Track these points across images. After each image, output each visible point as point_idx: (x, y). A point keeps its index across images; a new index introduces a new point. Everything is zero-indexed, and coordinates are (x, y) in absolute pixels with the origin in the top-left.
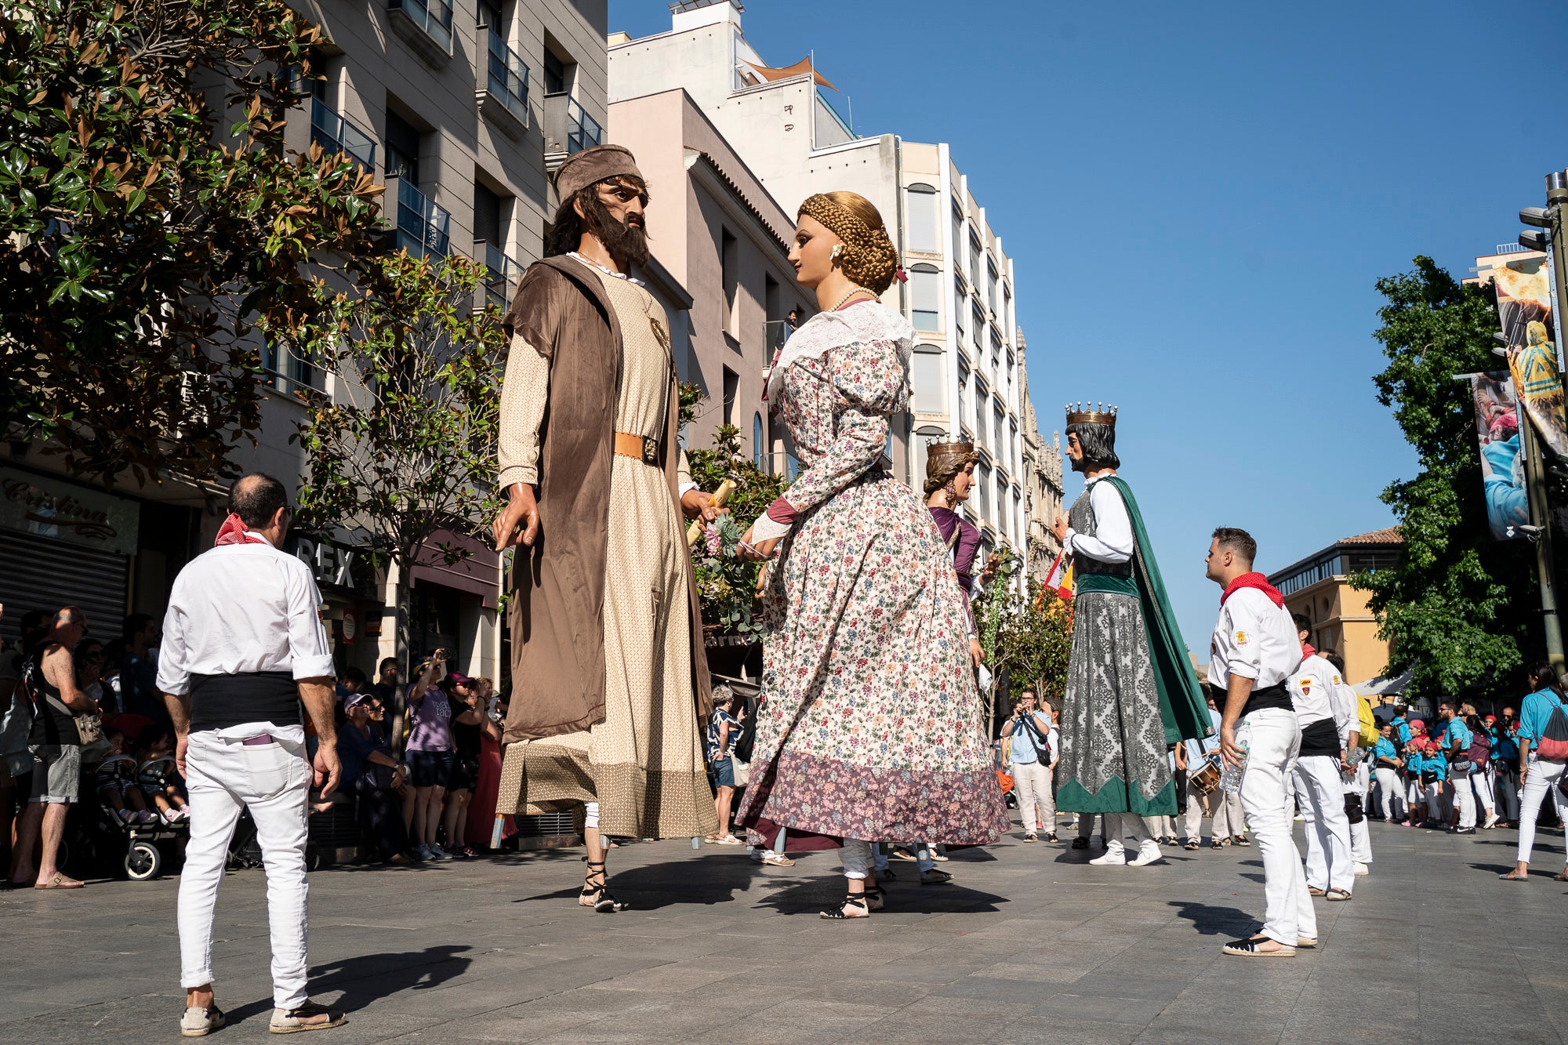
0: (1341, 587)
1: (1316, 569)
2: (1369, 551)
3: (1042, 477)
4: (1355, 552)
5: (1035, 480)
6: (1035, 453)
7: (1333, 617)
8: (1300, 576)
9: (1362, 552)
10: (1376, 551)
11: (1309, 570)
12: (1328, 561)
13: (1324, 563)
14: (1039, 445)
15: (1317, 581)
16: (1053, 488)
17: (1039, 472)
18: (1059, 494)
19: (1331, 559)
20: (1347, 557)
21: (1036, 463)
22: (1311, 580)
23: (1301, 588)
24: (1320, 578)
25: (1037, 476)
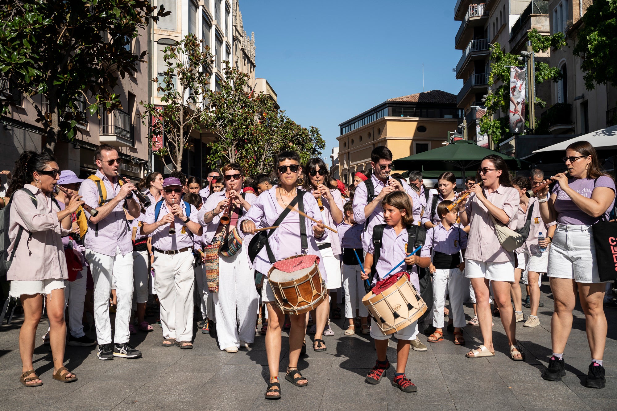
0: (388, 122)
1: (375, 115)
2: (401, 105)
3: (244, 53)
4: (395, 105)
5: (240, 54)
6: (241, 39)
7: (382, 137)
8: (366, 119)
9: (398, 105)
10: (404, 106)
11: (371, 115)
12: (381, 110)
13: (379, 111)
14: (244, 35)
15: (375, 120)
16: (250, 61)
17: (243, 50)
18: (253, 66)
19: (383, 109)
20: (391, 108)
21: (242, 45)
22: (372, 119)
23: (366, 124)
24: (377, 118)
25: (242, 52)
